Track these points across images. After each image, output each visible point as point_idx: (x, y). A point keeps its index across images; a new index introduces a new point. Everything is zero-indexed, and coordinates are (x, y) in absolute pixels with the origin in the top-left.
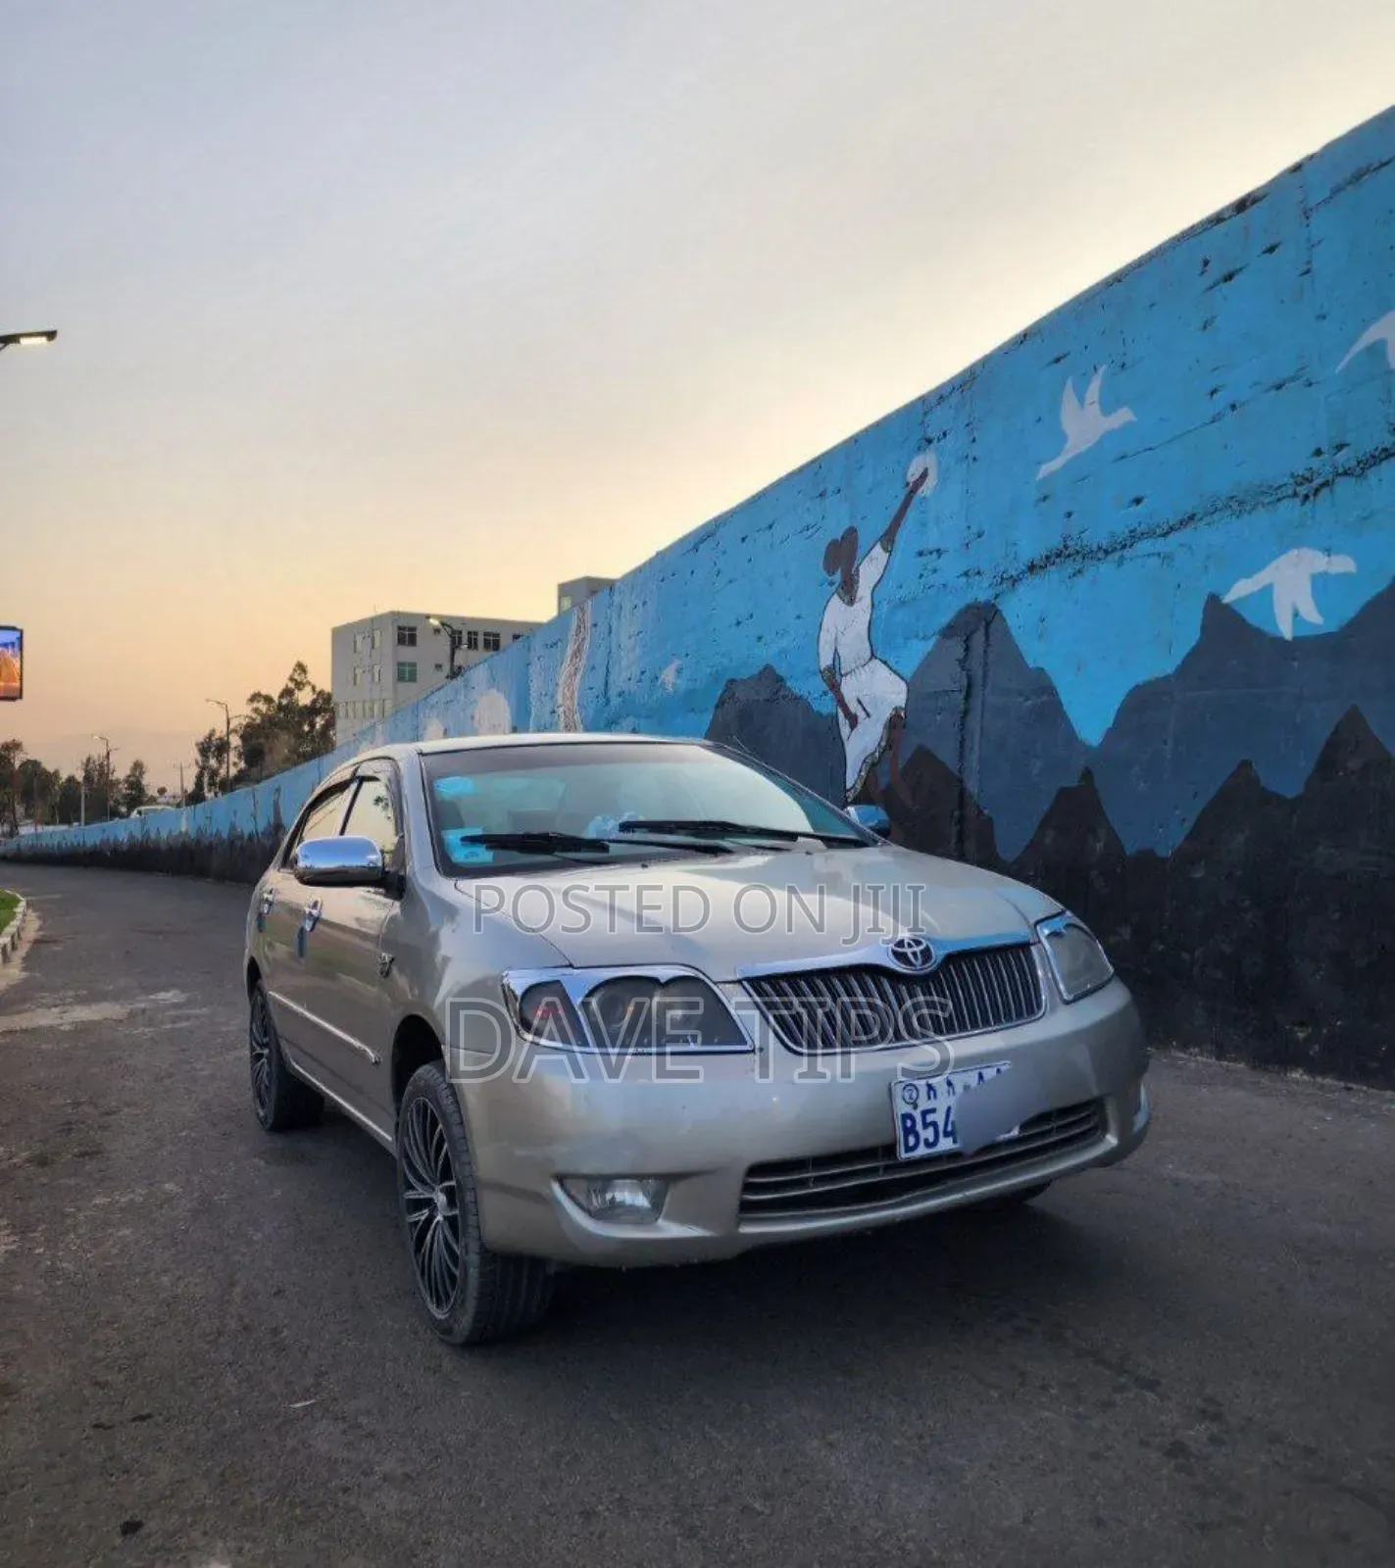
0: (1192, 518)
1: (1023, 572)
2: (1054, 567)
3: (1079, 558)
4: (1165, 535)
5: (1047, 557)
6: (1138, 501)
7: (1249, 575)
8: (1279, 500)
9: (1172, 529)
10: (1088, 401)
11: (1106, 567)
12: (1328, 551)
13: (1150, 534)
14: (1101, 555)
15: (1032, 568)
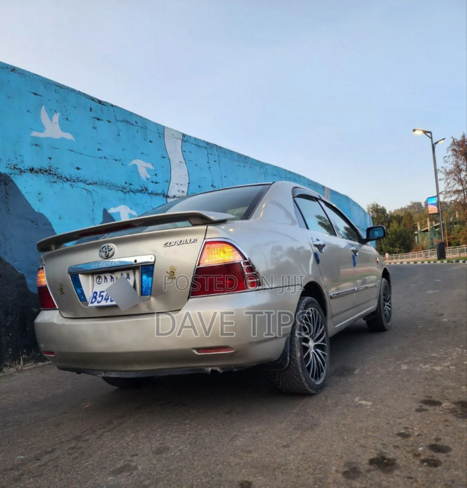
0: (96, 183)
1: (27, 170)
2: (42, 175)
3: (56, 177)
4: (88, 184)
5: (40, 170)
6: (78, 169)
7: (114, 207)
8: (119, 190)
9: (90, 184)
10: (54, 121)
11: (67, 185)
12: (131, 209)
13: (84, 182)
14: (65, 180)
15: (32, 170)
